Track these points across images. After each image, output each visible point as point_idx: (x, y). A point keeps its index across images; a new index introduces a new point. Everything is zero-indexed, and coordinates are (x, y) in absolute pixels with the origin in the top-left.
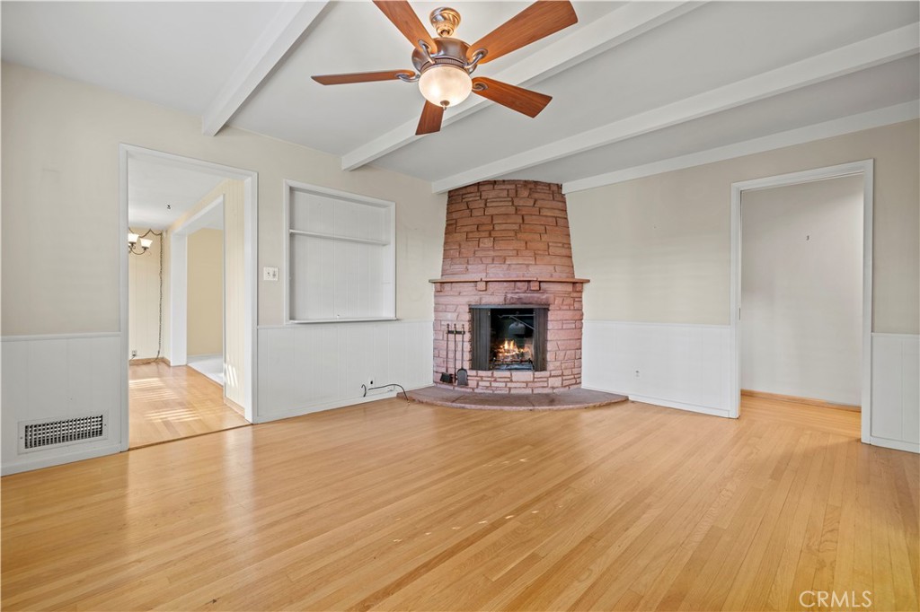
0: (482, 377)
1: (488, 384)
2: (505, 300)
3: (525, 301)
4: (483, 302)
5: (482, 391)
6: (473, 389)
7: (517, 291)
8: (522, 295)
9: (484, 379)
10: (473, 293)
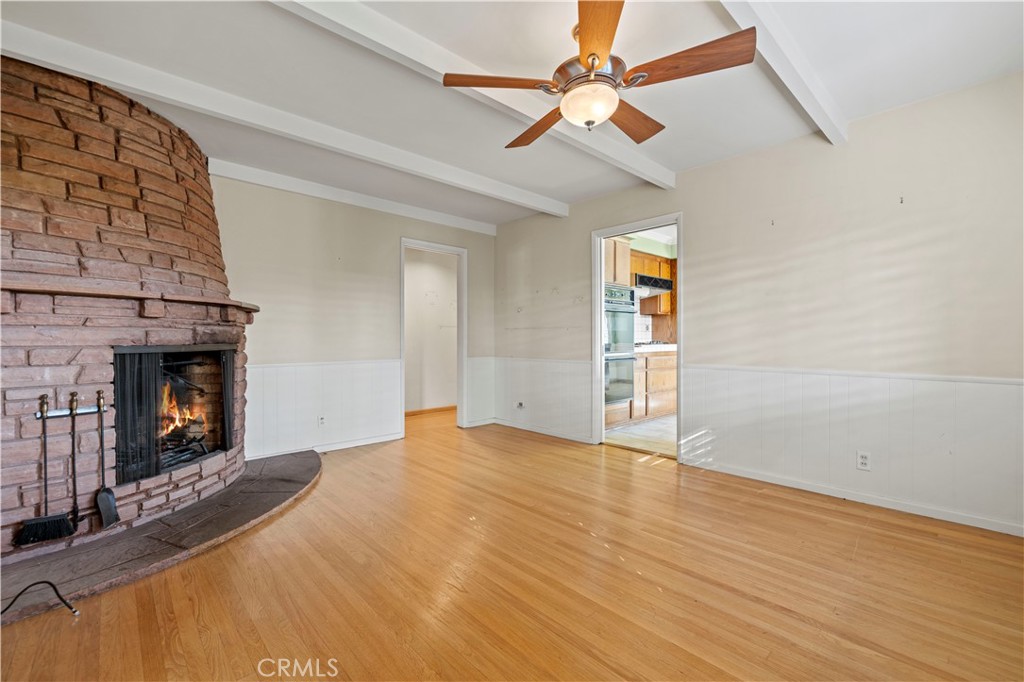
0: (147, 492)
1: (162, 499)
2: (194, 338)
3: (219, 338)
4: (154, 339)
5: (150, 519)
6: (129, 523)
7: (209, 321)
8: (217, 329)
9: (154, 493)
10: (125, 322)
